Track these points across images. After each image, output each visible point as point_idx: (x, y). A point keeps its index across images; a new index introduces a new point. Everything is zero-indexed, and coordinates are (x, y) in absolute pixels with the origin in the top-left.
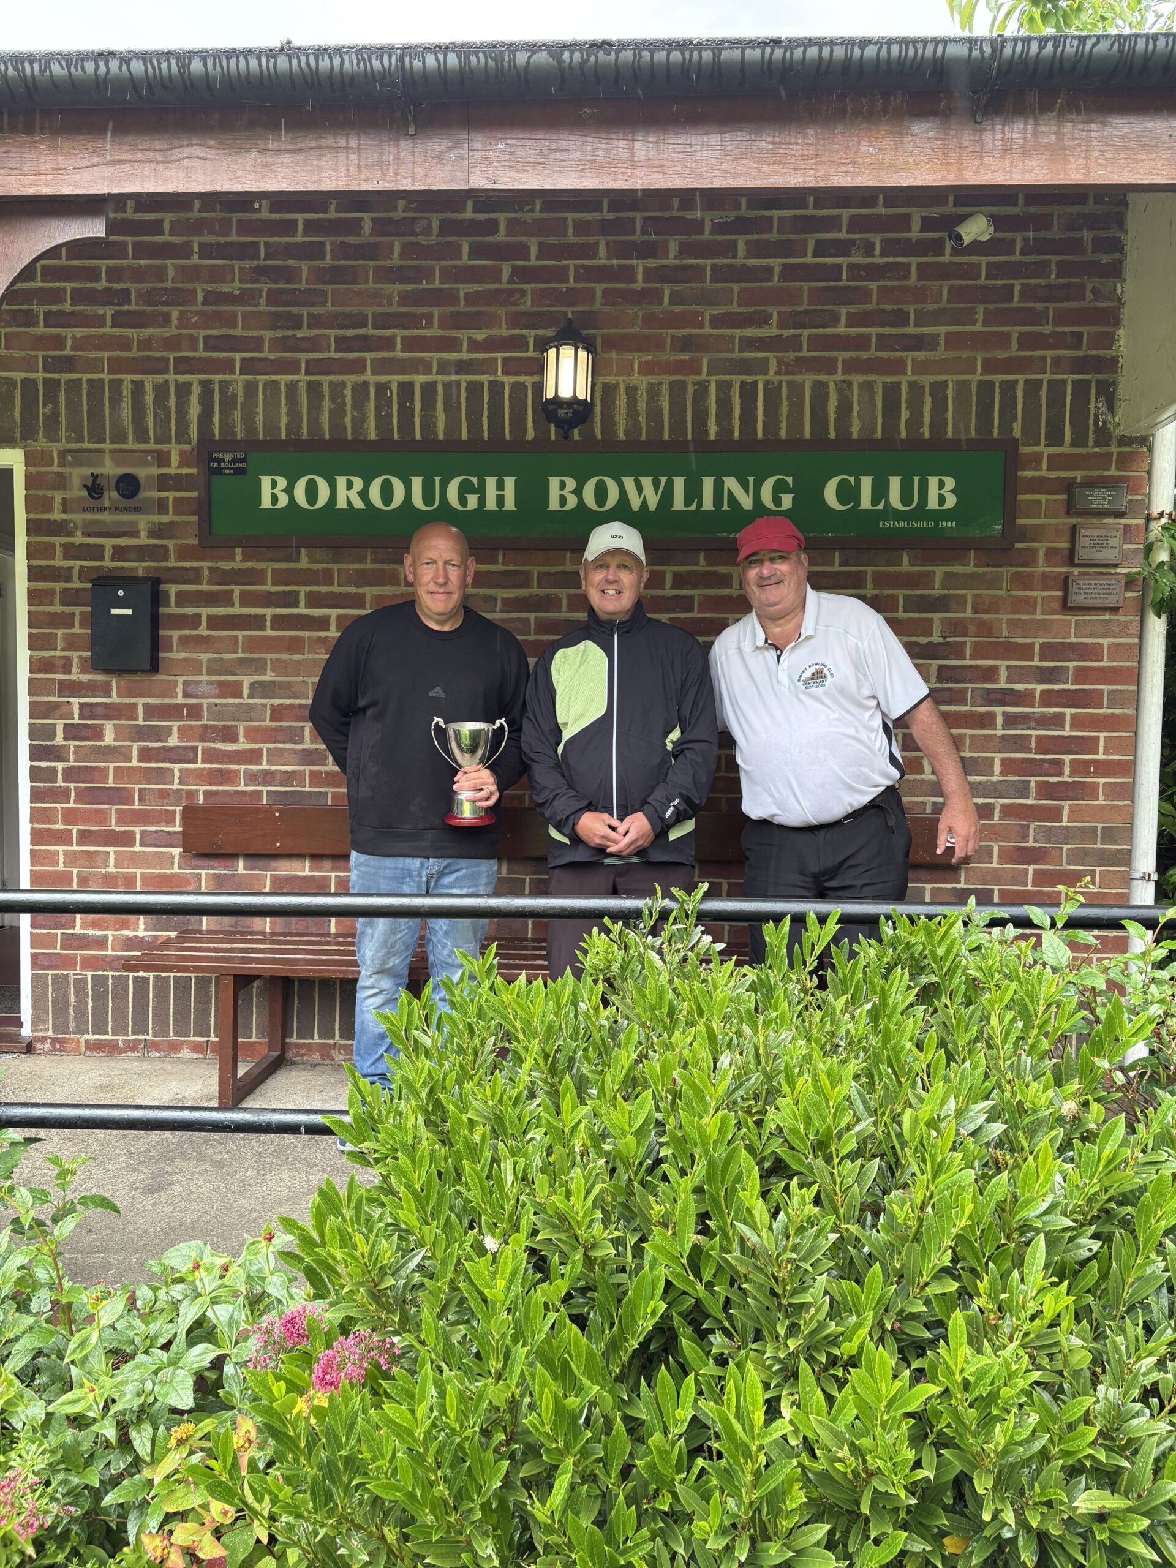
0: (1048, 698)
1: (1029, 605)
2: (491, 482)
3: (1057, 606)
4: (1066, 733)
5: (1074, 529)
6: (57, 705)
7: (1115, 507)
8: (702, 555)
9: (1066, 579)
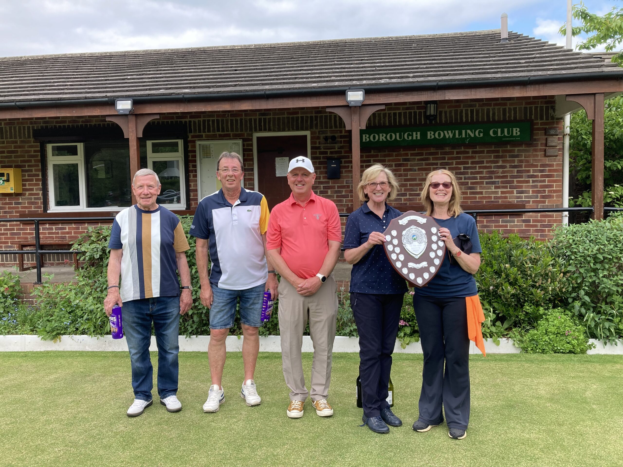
0: (542, 176)
1: (537, 156)
2: (414, 133)
3: (543, 155)
4: (546, 184)
5: (547, 139)
6: (318, 187)
7: (556, 134)
8: (462, 147)
9: (545, 150)
